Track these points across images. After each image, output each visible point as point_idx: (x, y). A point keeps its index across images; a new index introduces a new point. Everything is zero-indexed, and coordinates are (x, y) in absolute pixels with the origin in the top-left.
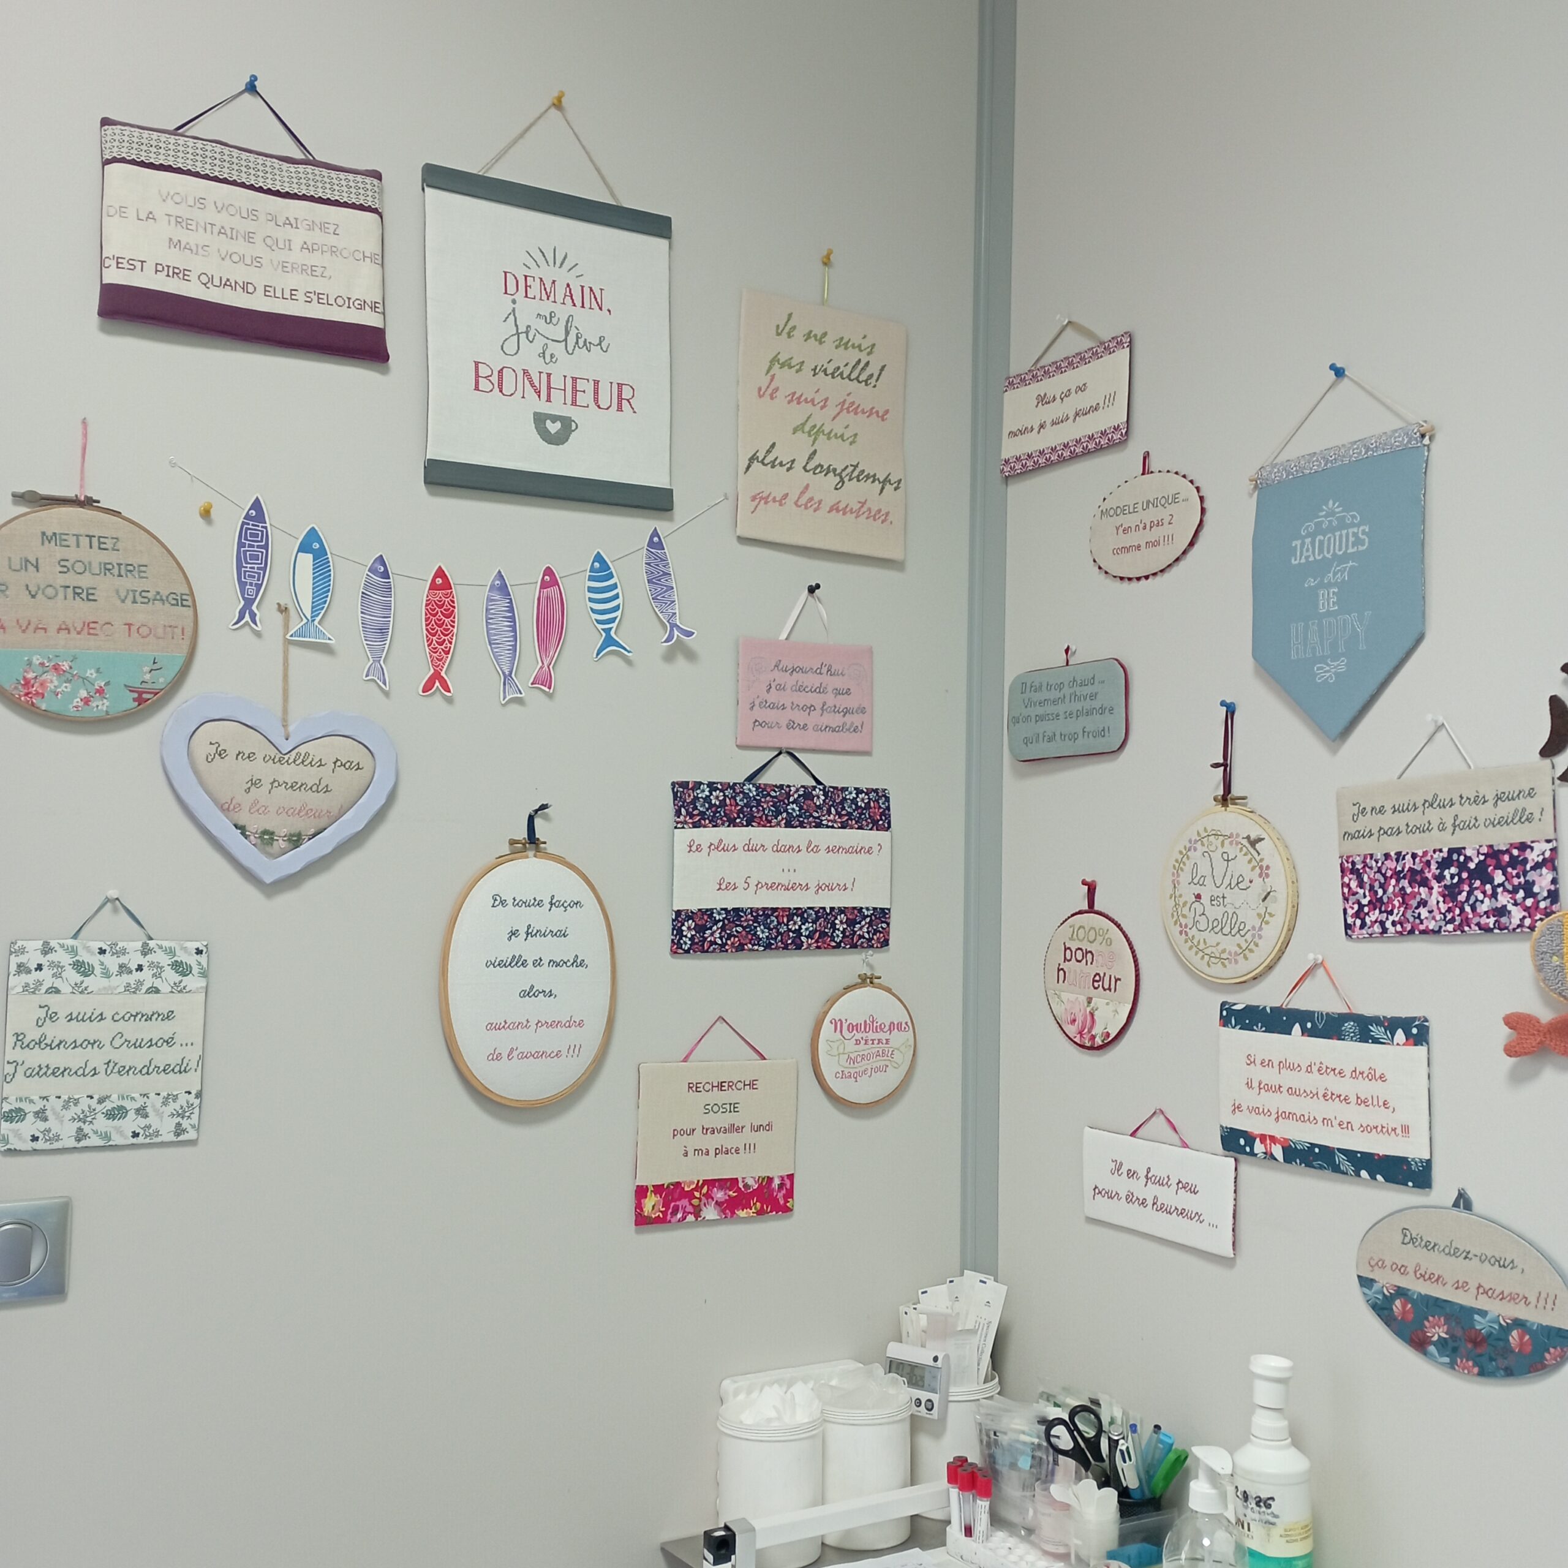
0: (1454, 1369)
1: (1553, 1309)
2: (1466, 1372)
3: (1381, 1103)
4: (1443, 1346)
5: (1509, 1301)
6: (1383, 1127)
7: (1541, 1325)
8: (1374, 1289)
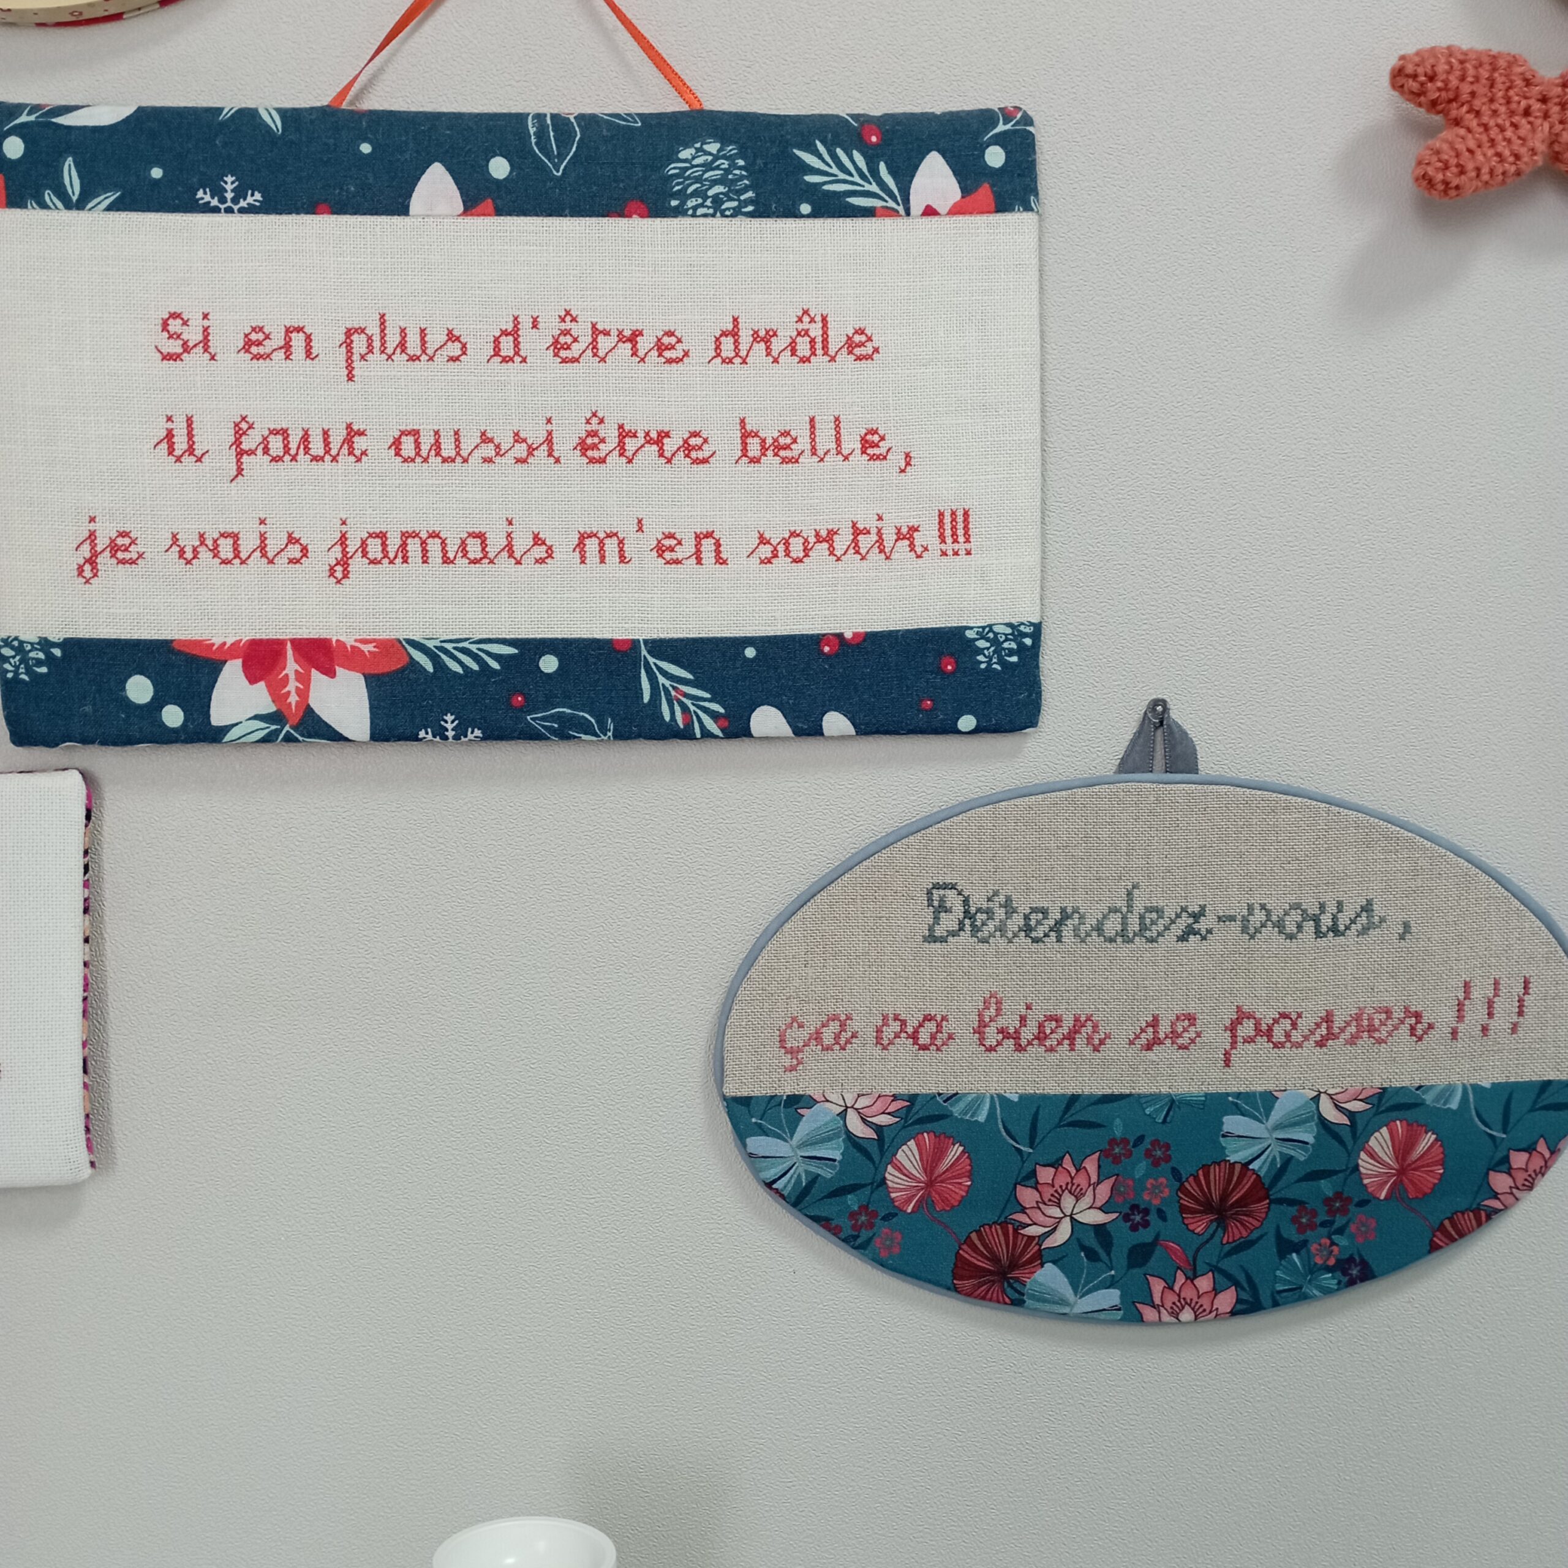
0: (1140, 1319)
1: (1514, 1028)
2: (1187, 1315)
3: (852, 443)
4: (1092, 1255)
5: (1352, 1041)
6: (857, 532)
7: (1476, 1088)
8: (803, 1129)
